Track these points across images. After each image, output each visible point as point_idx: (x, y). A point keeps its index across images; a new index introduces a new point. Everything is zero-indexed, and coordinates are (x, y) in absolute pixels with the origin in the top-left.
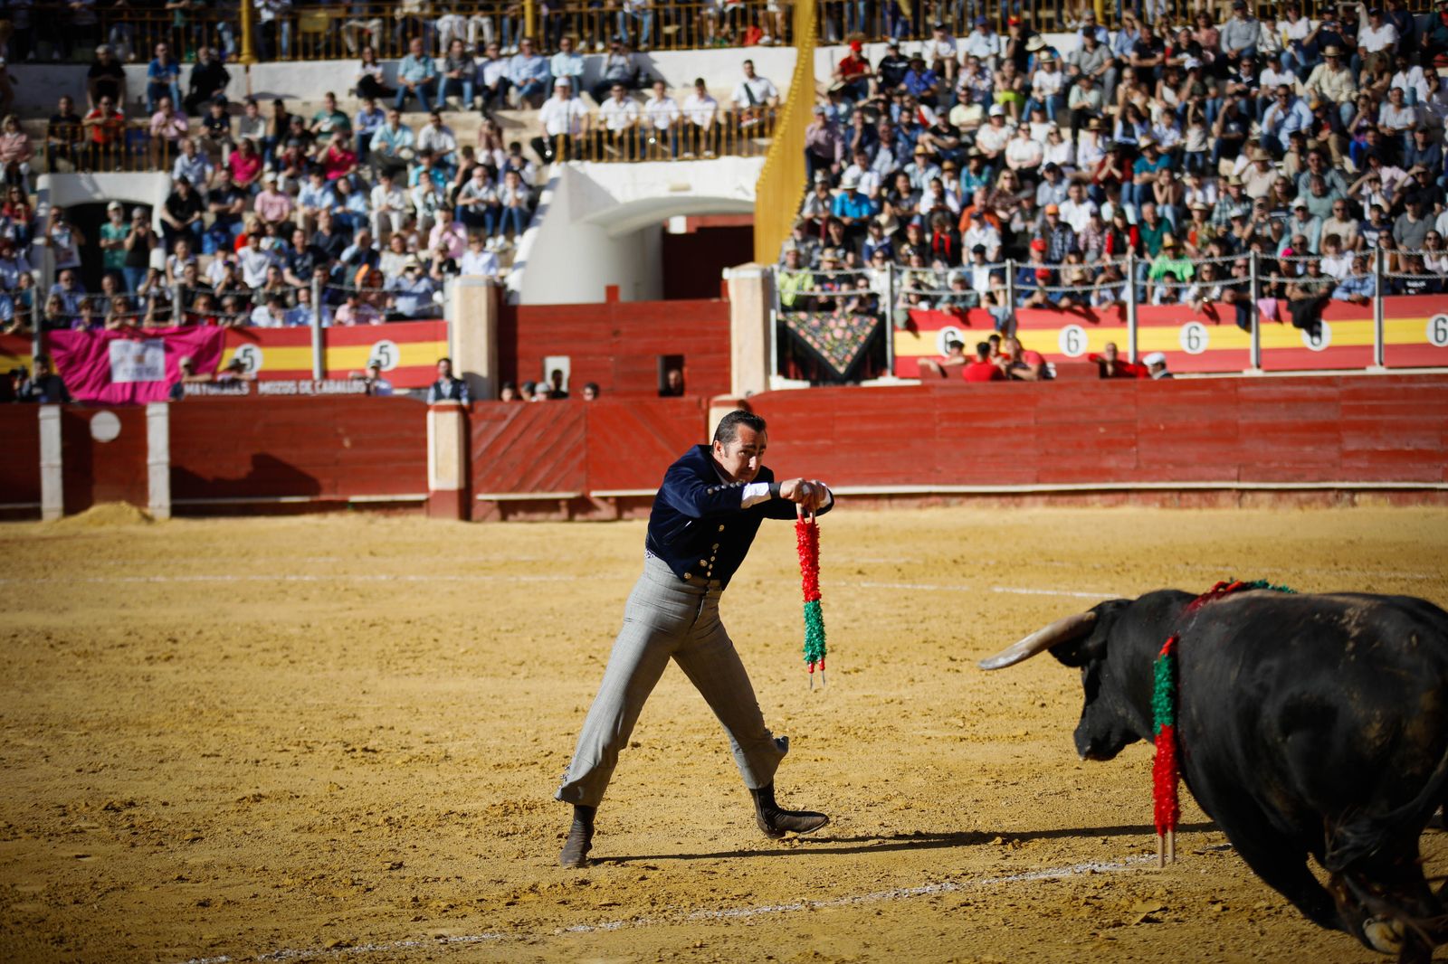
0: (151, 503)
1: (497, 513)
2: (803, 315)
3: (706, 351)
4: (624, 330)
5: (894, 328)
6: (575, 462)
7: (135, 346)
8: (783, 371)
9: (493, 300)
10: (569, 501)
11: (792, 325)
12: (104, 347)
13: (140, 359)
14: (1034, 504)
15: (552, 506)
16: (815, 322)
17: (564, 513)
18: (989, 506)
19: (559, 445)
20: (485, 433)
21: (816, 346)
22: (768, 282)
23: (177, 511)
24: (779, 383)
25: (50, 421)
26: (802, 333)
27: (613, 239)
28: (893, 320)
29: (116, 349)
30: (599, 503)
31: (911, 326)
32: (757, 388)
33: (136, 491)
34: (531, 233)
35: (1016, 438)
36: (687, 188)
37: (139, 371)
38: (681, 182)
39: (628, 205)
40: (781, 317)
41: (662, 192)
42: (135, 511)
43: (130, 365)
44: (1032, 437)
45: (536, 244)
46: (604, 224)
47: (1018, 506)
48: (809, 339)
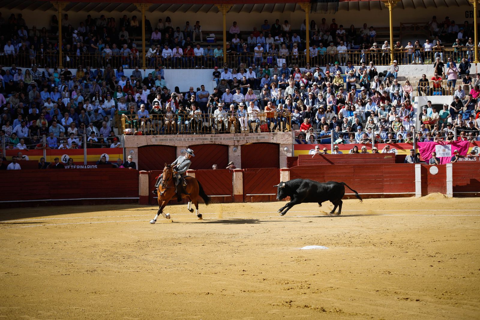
0: (447, 193)
7: (442, 147)
12: (434, 146)
13: (444, 151)
23: (454, 196)
25: (418, 168)
29: (437, 147)
33: (443, 189)
37: (444, 154)
42: (443, 195)
43: (441, 152)
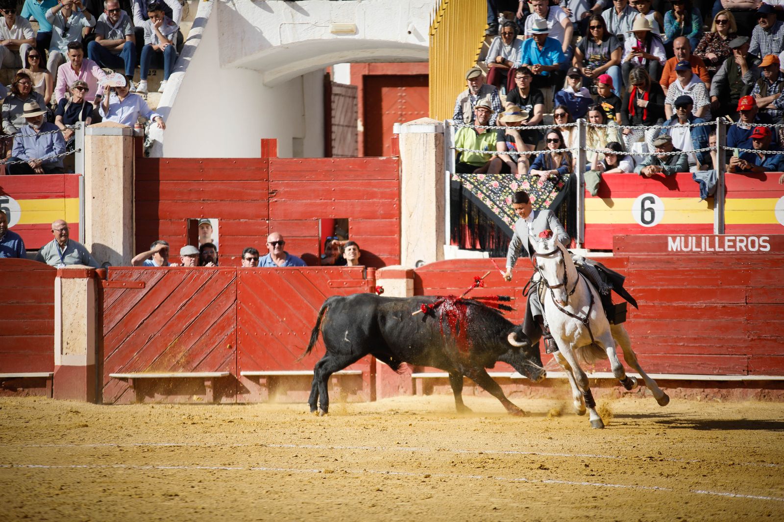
1: (131, 394)
2: (481, 177)
3: (372, 216)
4: (281, 189)
5: (584, 194)
6: (224, 336)
8: (458, 238)
9: (132, 153)
10: (215, 380)
11: (468, 186)
14: (744, 397)
15: (196, 385)
16: (494, 184)
17: (209, 394)
18: (692, 397)
19: (204, 316)
20: (120, 302)
21: (496, 210)
22: (442, 138)
24: (452, 252)
26: (481, 196)
27: (269, 86)
28: (583, 184)
30: (248, 384)
31: (603, 191)
32: (429, 258)
34: (175, 77)
35: (724, 320)
36: (354, 31)
38: (345, 23)
39: (286, 47)
40: (456, 178)
41: (325, 34)
44: (742, 319)
45: (180, 89)
46: (258, 69)
47: (725, 398)
48: (488, 203)
